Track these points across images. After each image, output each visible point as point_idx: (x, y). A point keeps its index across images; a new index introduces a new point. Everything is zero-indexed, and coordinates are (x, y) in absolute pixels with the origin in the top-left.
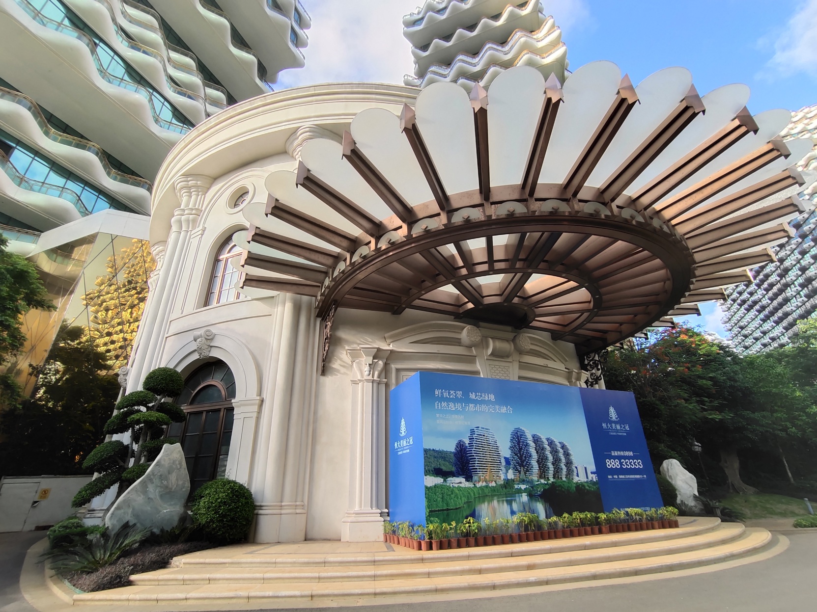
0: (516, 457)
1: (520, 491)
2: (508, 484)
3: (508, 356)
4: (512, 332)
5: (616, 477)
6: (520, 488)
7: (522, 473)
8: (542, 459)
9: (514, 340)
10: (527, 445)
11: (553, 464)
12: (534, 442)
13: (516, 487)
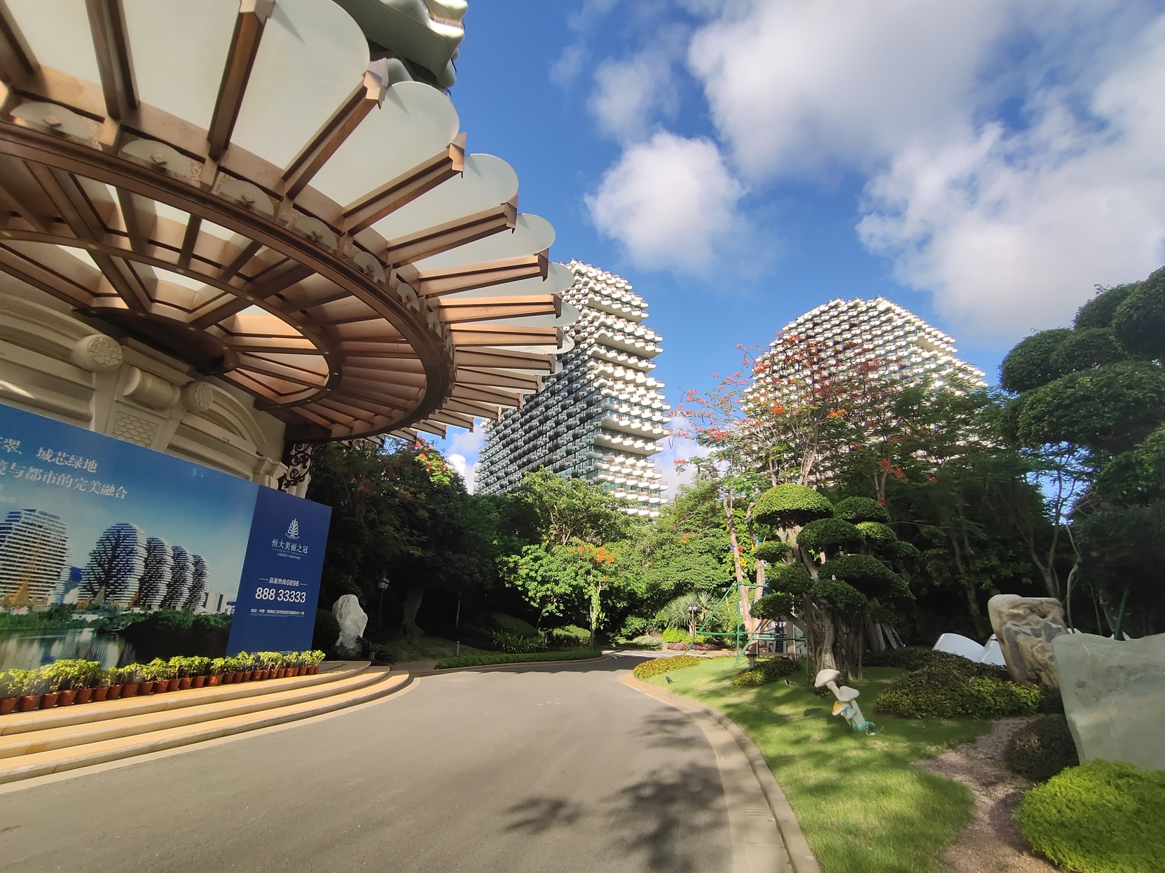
0: (99, 570)
1: (81, 625)
2: (60, 611)
3: (162, 409)
4: (188, 374)
5: (263, 611)
6: (84, 619)
7: (100, 596)
8: (151, 577)
9: (184, 388)
10: (132, 552)
11: (169, 586)
12: (148, 550)
13: (75, 618)
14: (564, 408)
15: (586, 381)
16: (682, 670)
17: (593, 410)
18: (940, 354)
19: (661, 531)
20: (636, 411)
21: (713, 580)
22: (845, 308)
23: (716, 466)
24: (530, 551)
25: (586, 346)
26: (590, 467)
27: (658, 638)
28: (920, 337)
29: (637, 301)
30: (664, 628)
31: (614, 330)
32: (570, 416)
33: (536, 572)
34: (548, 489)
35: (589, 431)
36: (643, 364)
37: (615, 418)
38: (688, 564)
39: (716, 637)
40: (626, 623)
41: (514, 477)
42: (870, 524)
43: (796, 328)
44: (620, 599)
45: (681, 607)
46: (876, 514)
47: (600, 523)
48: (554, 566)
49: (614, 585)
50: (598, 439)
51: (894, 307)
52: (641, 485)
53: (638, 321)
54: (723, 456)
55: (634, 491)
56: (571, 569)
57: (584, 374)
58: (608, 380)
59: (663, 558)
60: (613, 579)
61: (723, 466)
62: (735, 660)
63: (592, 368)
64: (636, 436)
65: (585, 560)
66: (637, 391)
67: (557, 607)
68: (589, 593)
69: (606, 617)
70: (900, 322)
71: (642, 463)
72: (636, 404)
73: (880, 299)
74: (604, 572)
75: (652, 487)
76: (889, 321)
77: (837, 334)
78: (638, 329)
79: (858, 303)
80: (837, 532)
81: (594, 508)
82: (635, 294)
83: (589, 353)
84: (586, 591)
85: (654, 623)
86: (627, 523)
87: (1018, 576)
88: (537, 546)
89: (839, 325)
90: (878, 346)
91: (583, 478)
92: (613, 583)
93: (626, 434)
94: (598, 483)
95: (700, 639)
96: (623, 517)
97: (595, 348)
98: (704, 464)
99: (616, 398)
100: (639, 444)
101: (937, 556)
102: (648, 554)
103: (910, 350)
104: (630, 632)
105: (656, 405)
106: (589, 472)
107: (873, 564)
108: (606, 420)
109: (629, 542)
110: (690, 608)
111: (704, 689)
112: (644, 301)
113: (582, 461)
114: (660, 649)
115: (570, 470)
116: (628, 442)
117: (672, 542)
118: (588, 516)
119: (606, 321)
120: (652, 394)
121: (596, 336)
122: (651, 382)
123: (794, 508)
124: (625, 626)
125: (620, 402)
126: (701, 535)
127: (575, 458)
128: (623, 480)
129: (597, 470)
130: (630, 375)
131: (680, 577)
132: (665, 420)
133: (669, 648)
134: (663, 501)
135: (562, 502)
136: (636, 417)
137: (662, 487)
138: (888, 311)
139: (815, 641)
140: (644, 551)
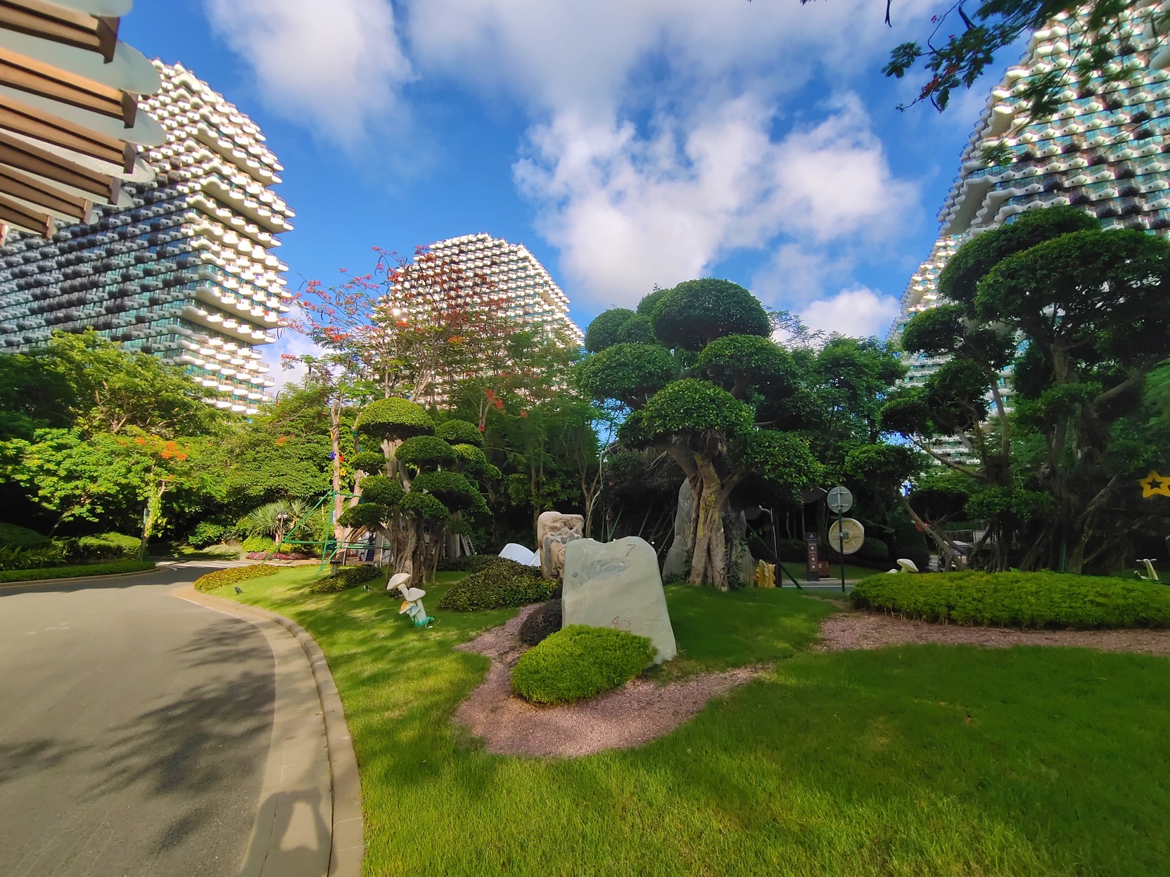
14: (139, 260)
15: (179, 235)
16: (256, 580)
17: (186, 274)
18: (557, 310)
19: (256, 430)
20: (246, 290)
21: (311, 488)
22: (490, 245)
23: (330, 369)
24: (49, 436)
25: (186, 190)
26: (171, 344)
27: (236, 548)
28: (545, 291)
29: (269, 159)
30: (245, 537)
31: (231, 184)
32: (148, 273)
33: (59, 464)
34: (96, 360)
35: (176, 299)
36: (264, 237)
37: (216, 291)
38: (284, 469)
39: (305, 546)
40: (197, 530)
41: (38, 334)
42: (466, 446)
43: (442, 249)
44: (191, 503)
45: (269, 515)
46: (474, 438)
47: (174, 412)
48: (91, 459)
49: (184, 486)
50: (188, 312)
51: (531, 257)
52: (240, 376)
53: (267, 184)
54: (338, 360)
55: (228, 382)
56: (120, 464)
57: (178, 226)
58: (214, 244)
59: (255, 460)
60: (183, 480)
61: (338, 371)
62: (318, 569)
63: (191, 221)
64: (243, 319)
65: (145, 455)
66: (251, 267)
67: (92, 511)
68: (146, 495)
69: (168, 523)
70: (532, 273)
71: (245, 351)
72: (248, 282)
73: (521, 246)
74: (171, 471)
75: (254, 381)
76: (525, 268)
77: (478, 267)
78: (265, 193)
79: (503, 244)
80: (435, 449)
81: (167, 394)
82: (268, 149)
83: (190, 200)
84: (141, 491)
85: (233, 531)
86: (212, 417)
87: (570, 500)
88: (65, 431)
89: (482, 259)
90: (511, 289)
91: (158, 355)
92: (182, 484)
93: (229, 313)
94: (180, 365)
95: (287, 547)
96: (207, 410)
97: (200, 197)
98: (317, 364)
99: (222, 268)
100: (245, 329)
101: (518, 480)
102: (237, 455)
103: (535, 300)
104: (201, 541)
105: (274, 289)
106: (168, 349)
107: (460, 481)
108: (202, 292)
109: (213, 438)
110: (279, 516)
111: (280, 597)
112: (280, 162)
113: (161, 334)
114: (237, 559)
115: (139, 342)
116: (230, 324)
117: (269, 444)
118: (156, 402)
119: (221, 167)
120: (271, 275)
121: (204, 182)
122: (272, 261)
123: (399, 422)
124: (194, 534)
125: (226, 274)
126: (303, 440)
127: (149, 328)
128: (217, 367)
129: (181, 349)
130: (245, 245)
131: (272, 482)
132: (283, 308)
133: (248, 558)
134: (265, 398)
135: (118, 380)
136: (245, 297)
137: (267, 383)
138: (525, 259)
139: (398, 548)
140: (232, 451)
